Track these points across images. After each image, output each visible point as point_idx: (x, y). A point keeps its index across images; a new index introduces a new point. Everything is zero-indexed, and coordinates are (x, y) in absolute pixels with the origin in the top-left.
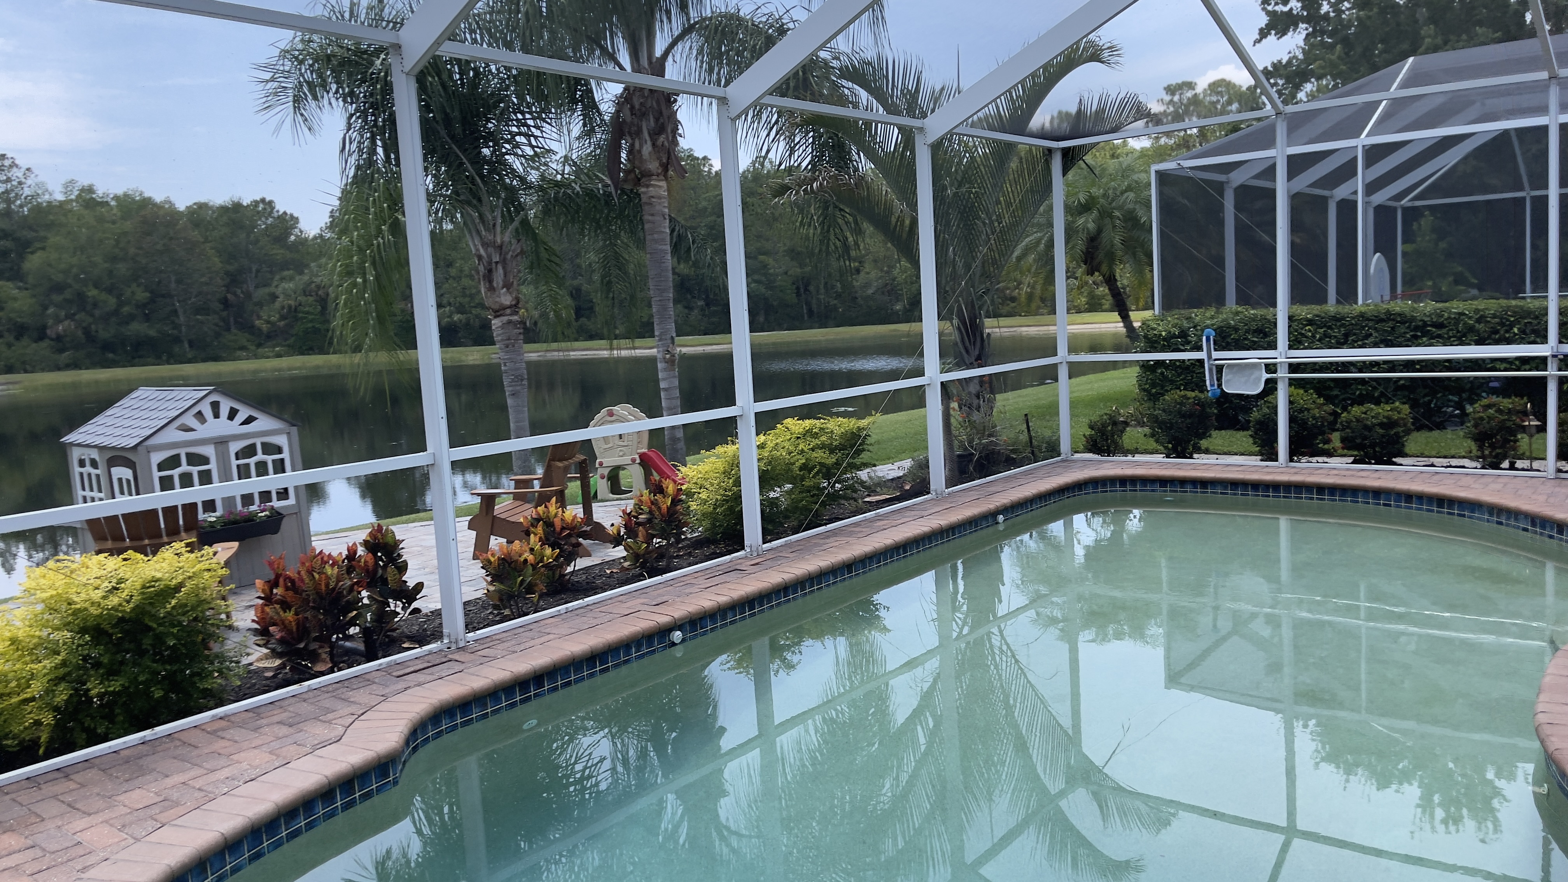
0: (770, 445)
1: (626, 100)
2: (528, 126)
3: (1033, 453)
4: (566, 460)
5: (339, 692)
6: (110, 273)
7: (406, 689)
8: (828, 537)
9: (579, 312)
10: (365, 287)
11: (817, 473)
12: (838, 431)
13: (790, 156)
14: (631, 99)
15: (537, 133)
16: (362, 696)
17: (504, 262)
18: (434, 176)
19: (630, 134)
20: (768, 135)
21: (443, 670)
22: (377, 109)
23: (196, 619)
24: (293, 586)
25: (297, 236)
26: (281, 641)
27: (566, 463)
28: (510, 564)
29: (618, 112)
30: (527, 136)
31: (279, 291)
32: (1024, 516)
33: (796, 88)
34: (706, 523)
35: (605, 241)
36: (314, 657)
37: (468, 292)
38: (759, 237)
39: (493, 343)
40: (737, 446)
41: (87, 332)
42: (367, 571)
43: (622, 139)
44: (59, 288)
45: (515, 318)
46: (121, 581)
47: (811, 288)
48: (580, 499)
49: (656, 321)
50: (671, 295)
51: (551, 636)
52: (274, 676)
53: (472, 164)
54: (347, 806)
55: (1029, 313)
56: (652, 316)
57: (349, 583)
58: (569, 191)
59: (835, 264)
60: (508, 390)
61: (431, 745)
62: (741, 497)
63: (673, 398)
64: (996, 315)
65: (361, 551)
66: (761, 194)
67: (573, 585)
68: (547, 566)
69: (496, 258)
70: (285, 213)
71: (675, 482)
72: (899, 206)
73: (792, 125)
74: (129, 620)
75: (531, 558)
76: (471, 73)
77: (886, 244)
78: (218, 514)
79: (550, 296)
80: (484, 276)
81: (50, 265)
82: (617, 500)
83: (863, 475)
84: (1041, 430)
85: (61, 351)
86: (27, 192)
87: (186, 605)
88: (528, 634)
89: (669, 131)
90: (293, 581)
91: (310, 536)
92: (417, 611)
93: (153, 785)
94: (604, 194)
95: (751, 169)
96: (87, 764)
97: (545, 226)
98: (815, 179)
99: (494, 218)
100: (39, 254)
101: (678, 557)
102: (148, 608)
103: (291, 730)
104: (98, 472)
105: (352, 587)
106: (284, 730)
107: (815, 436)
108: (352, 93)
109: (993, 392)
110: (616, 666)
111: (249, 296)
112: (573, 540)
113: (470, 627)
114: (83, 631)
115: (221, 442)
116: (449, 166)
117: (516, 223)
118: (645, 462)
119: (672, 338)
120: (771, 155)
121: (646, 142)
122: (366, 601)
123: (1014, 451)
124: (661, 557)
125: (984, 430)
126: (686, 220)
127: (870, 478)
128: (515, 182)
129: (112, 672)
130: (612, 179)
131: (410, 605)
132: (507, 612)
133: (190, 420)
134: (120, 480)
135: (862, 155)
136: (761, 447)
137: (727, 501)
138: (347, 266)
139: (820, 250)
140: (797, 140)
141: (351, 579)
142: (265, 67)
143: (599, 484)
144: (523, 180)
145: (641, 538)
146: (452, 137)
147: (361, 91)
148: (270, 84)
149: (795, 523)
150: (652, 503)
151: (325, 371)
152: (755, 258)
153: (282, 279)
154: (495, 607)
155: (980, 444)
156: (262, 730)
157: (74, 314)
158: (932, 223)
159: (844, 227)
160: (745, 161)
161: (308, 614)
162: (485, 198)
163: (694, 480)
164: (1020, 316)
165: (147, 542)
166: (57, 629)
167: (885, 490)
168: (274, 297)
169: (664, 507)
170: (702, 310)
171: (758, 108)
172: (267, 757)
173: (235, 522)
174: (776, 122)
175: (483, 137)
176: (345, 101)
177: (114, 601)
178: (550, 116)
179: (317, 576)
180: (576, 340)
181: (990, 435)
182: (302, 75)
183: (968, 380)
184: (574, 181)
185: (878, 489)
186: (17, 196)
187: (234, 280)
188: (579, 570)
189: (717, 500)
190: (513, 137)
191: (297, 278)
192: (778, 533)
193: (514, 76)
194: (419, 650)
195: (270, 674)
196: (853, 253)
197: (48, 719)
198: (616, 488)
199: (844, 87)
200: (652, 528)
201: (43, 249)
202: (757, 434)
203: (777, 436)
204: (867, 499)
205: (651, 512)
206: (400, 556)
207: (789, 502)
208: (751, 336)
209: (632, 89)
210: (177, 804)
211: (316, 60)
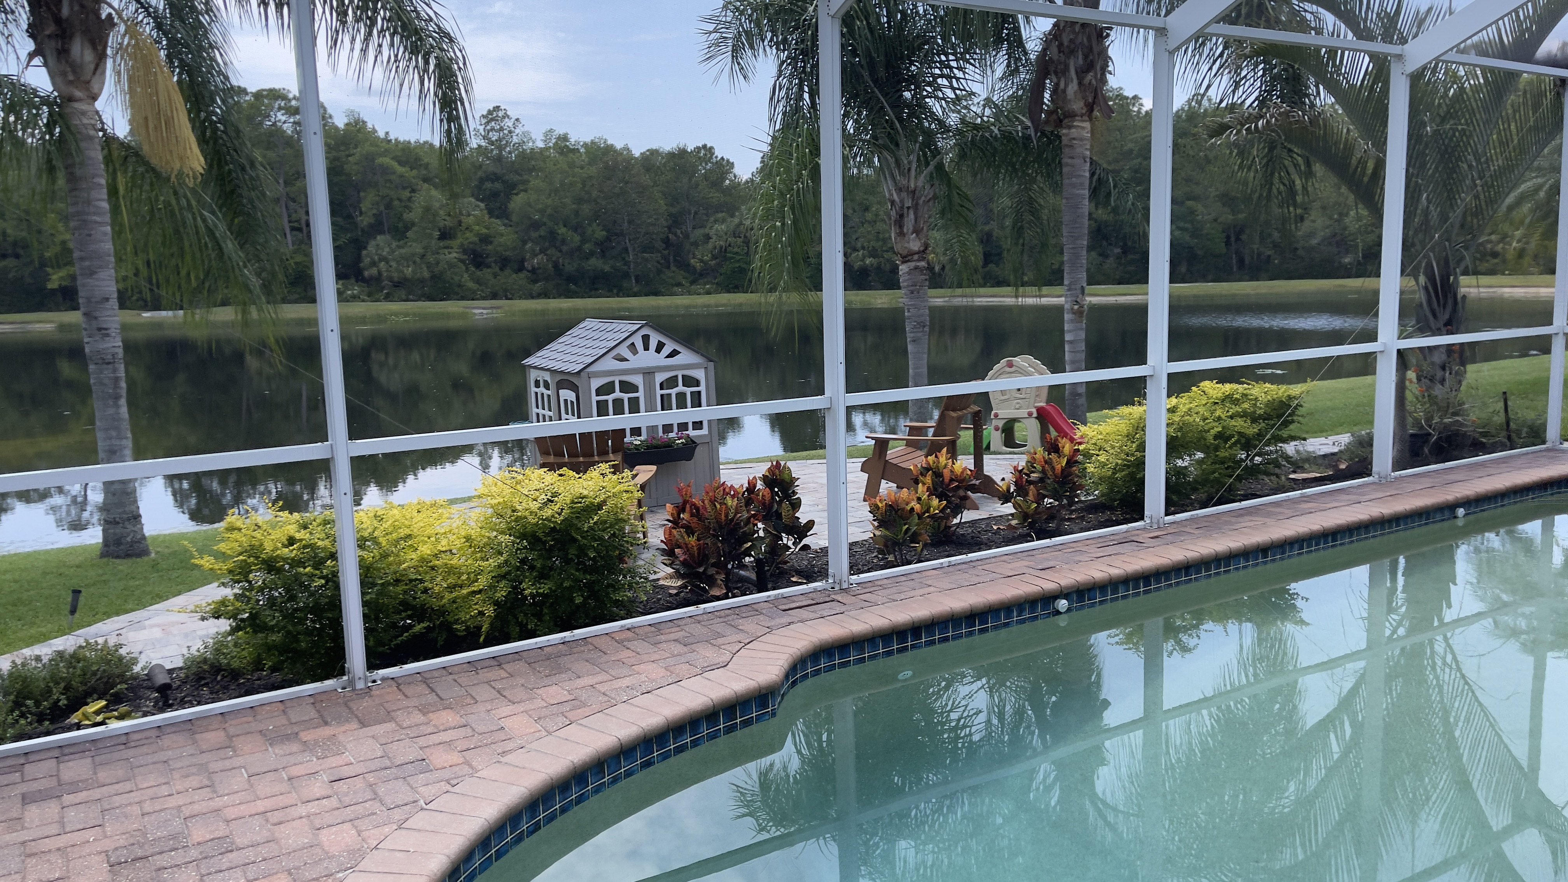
0: (1183, 409)
1: (1053, 38)
2: (951, 68)
3: (1509, 438)
4: (960, 410)
5: (730, 618)
6: (577, 213)
7: (790, 624)
8: (1241, 515)
9: (988, 258)
10: (783, 230)
11: (1235, 444)
12: (1263, 398)
13: (1234, 92)
14: (1060, 35)
15: (959, 74)
16: (750, 625)
17: (916, 207)
18: (856, 121)
19: (1056, 73)
20: (1210, 69)
21: (825, 609)
22: (807, 55)
23: (614, 535)
24: (697, 512)
25: (731, 181)
26: (684, 563)
27: (960, 413)
28: (896, 512)
29: (1044, 50)
30: (949, 78)
31: (712, 233)
32: (1491, 512)
33: (1249, 15)
34: (1103, 488)
35: (1020, 185)
36: (711, 581)
37: (881, 236)
38: (1188, 180)
39: (899, 288)
40: (1144, 408)
41: (556, 266)
42: (764, 504)
43: (1046, 78)
44: (536, 225)
45: (923, 264)
46: (555, 494)
47: (1244, 237)
48: (972, 450)
49: (1066, 269)
50: (1085, 243)
51: (931, 589)
52: (677, 594)
53: (892, 107)
54: (730, 730)
55: (1514, 272)
56: (1062, 263)
57: (746, 515)
58: (987, 135)
59: (1277, 211)
60: (909, 336)
61: (809, 681)
62: (1144, 463)
63: (1078, 352)
64: (1476, 273)
65: (760, 485)
66: (1194, 135)
67: (958, 538)
68: (933, 517)
69: (908, 203)
70: (722, 158)
71: (1072, 440)
72: (1363, 145)
73: (1239, 57)
74: (559, 531)
75: (917, 507)
76: (899, 16)
77: (1340, 188)
78: (642, 438)
79: (959, 241)
80: (895, 221)
81: (530, 206)
82: (1010, 453)
83: (1290, 448)
84: (1522, 411)
85: (535, 281)
86: (515, 139)
87: (605, 522)
88: (910, 583)
89: (1098, 68)
90: (697, 509)
91: (719, 464)
92: (806, 547)
93: (567, 683)
94: (1023, 137)
95: (1186, 108)
96: (516, 656)
97: (959, 170)
98: (1262, 117)
99: (910, 163)
100: (522, 195)
101: (1069, 519)
102: (575, 522)
103: (686, 649)
104: (549, 392)
105: (749, 519)
106: (678, 648)
107: (1236, 402)
108: (785, 40)
109: (1463, 363)
110: (996, 628)
111: (687, 236)
112: (961, 493)
113: (855, 568)
114: (523, 536)
115: (648, 373)
116: (870, 111)
117: (931, 167)
118: (1042, 416)
119: (1083, 288)
120: (1212, 92)
121: (1072, 81)
122: (761, 534)
123: (1485, 434)
124: (1051, 518)
125: (1448, 407)
126: (1109, 163)
127: (1298, 452)
128: (933, 126)
129: (543, 576)
130: (1032, 122)
131: (801, 541)
132: (891, 558)
133: (624, 351)
134: (566, 401)
135: (1321, 87)
136: (1172, 410)
137: (1128, 466)
138: (768, 210)
139: (1261, 195)
140: (1244, 73)
141: (748, 511)
142: (708, 20)
143: (993, 436)
144: (941, 123)
145: (1031, 497)
146: (875, 81)
147: (792, 38)
148: (713, 35)
149: (1204, 496)
150: (1046, 462)
151: (745, 309)
152: (1182, 203)
153: (716, 221)
154: (880, 551)
155: (1441, 423)
156: (660, 646)
157: (546, 250)
158: (1404, 166)
159: (1292, 169)
160: (1180, 99)
161: (708, 541)
162: (902, 141)
163: (1093, 441)
164: (1503, 274)
165: (581, 459)
166: (503, 533)
167: (1314, 468)
168: (708, 237)
169: (1058, 468)
170: (1118, 257)
171: (1200, 38)
172: (663, 672)
173: (656, 447)
174: (1221, 55)
175: (906, 80)
176: (777, 49)
177: (548, 512)
178: (975, 56)
179: (718, 506)
180: (984, 285)
181: (1455, 414)
182: (741, 25)
183: (1431, 349)
184: (993, 124)
185: (1307, 466)
186: (507, 145)
187: (676, 221)
188: (965, 523)
189: (1117, 464)
190: (935, 79)
191: (729, 220)
192: (1183, 505)
193: (942, 18)
194: (805, 586)
195: (674, 592)
196: (1299, 199)
197: (490, 611)
198: (1010, 441)
199: (1306, 11)
200: (1045, 488)
201: (526, 191)
202: (1169, 396)
203: (1193, 399)
204: (1292, 476)
205: (1043, 471)
206: (794, 493)
207: (1199, 472)
208: (1170, 288)
209: (1062, 25)
210: (584, 705)
211: (754, 10)
